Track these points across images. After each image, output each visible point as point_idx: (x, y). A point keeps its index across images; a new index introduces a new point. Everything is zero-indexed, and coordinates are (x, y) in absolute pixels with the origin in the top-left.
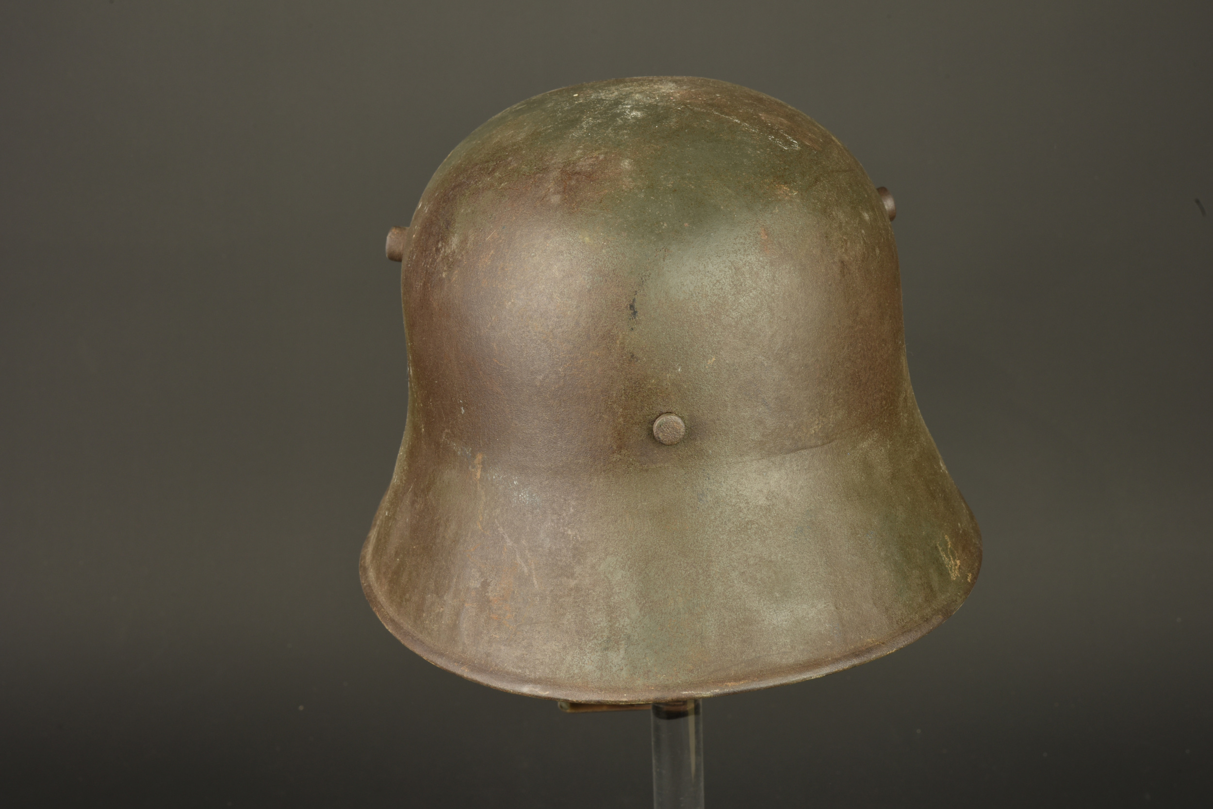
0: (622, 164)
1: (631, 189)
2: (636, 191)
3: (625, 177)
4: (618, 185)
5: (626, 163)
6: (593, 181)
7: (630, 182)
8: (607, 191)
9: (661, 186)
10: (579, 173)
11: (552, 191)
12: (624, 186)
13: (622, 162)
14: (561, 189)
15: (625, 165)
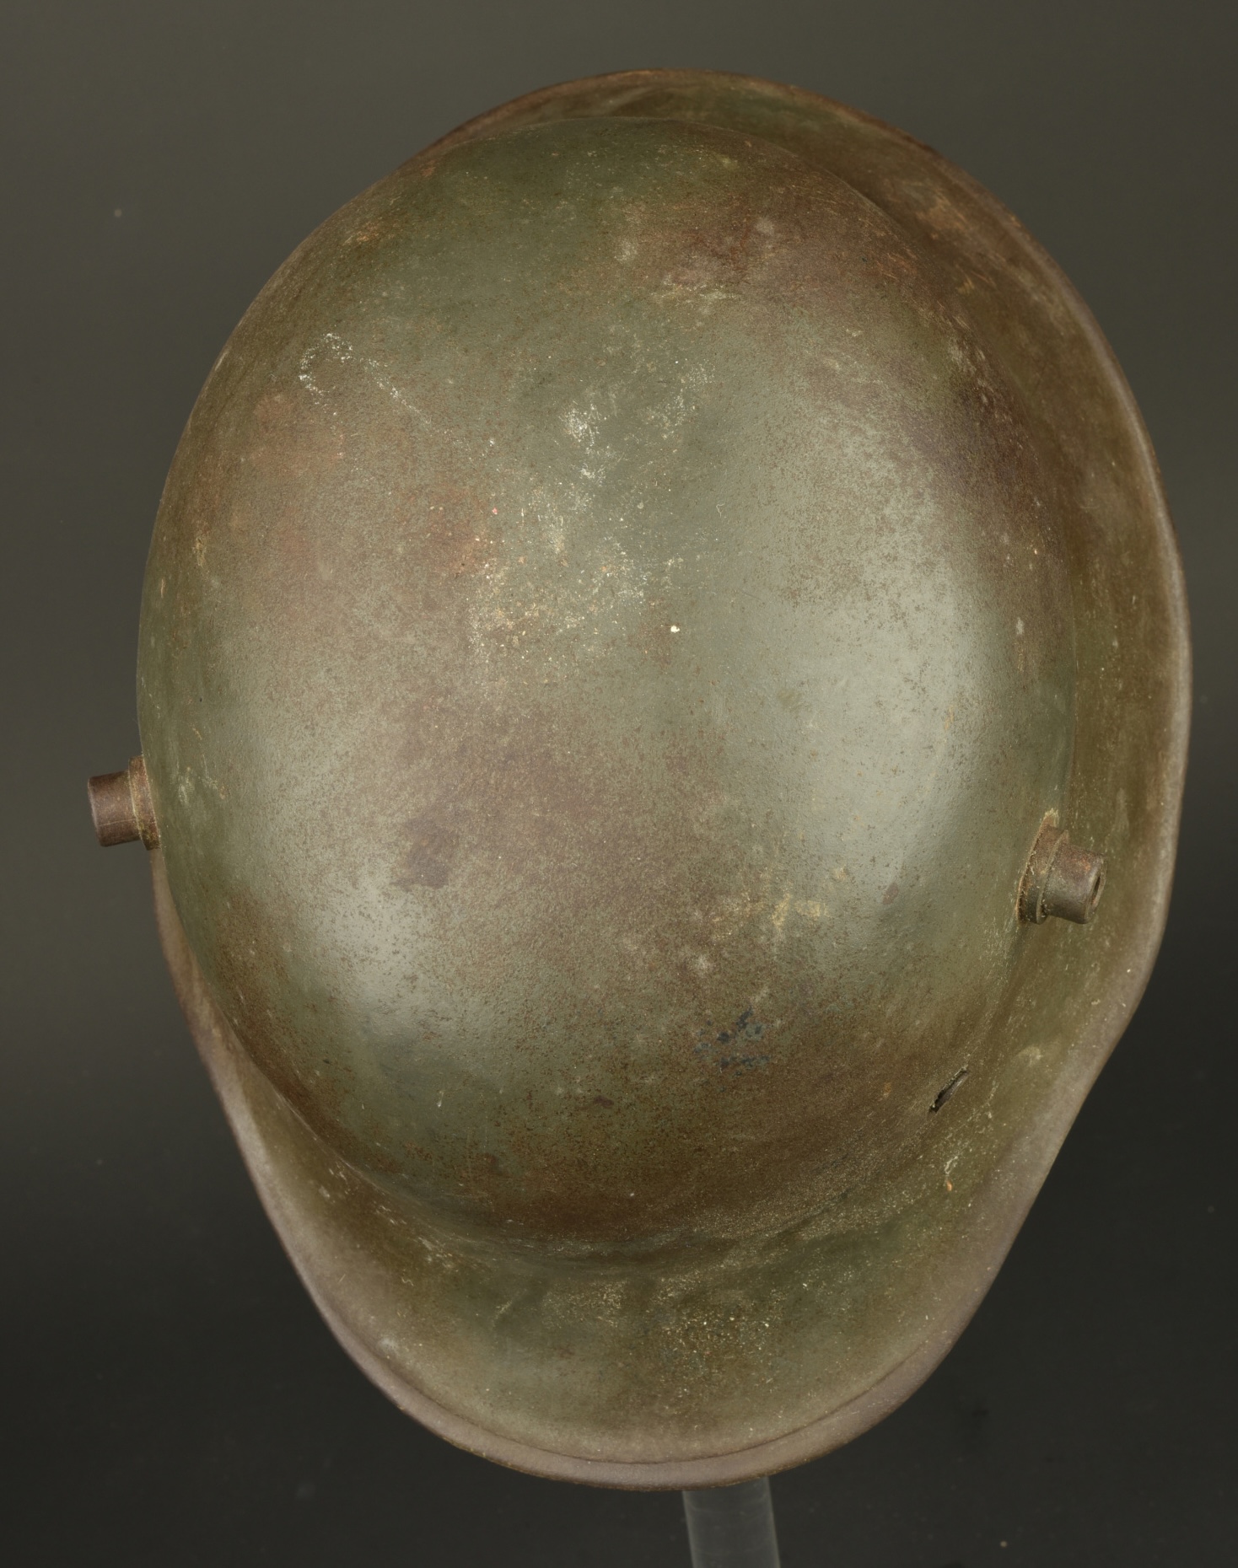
0: (636, 252)
1: (633, 202)
2: (623, 198)
3: (636, 225)
4: (652, 213)
5: (628, 253)
6: (694, 230)
7: (630, 215)
8: (674, 207)
9: (579, 202)
10: (715, 254)
11: (770, 244)
12: (643, 210)
13: (633, 257)
14: (753, 239)
15: (630, 250)
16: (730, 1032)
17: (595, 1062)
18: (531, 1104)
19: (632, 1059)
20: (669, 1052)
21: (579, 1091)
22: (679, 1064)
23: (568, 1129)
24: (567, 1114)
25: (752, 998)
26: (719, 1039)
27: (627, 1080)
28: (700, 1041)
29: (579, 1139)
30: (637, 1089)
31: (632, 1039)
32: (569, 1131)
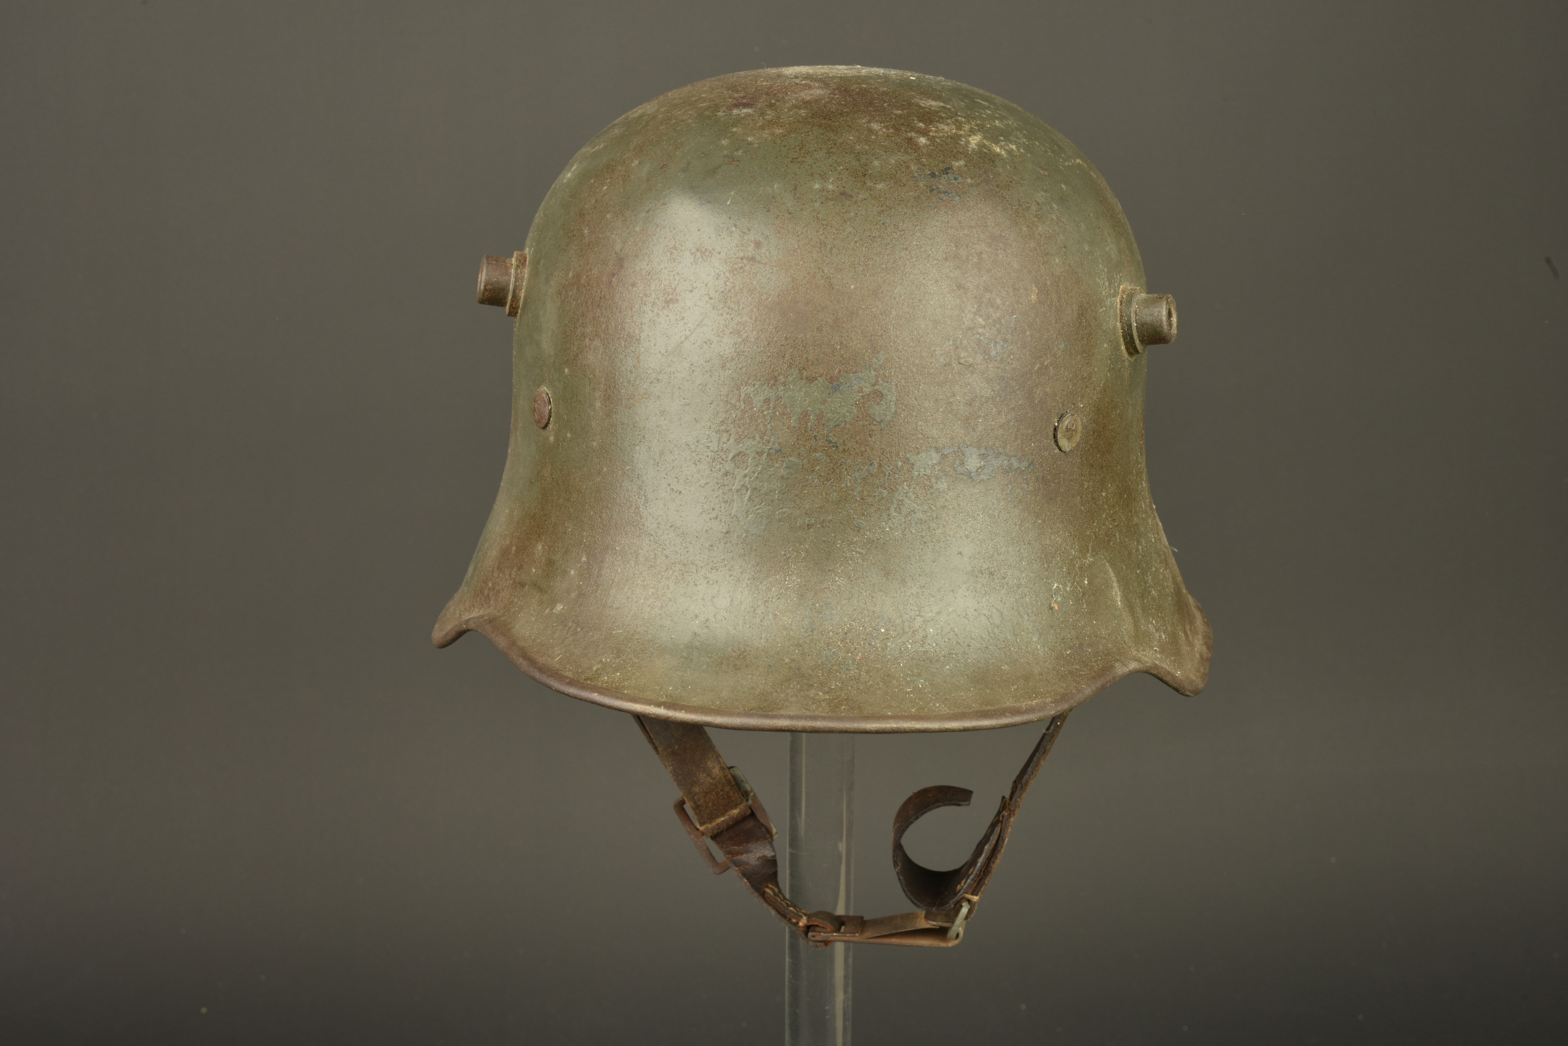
16: (937, 173)
17: (845, 171)
18: (795, 194)
19: (870, 172)
20: (895, 173)
21: (830, 187)
22: (901, 180)
23: (818, 214)
24: (819, 202)
25: (953, 163)
26: (929, 175)
27: (865, 183)
28: (917, 172)
29: (825, 223)
30: (871, 190)
31: (871, 162)
32: (818, 215)
